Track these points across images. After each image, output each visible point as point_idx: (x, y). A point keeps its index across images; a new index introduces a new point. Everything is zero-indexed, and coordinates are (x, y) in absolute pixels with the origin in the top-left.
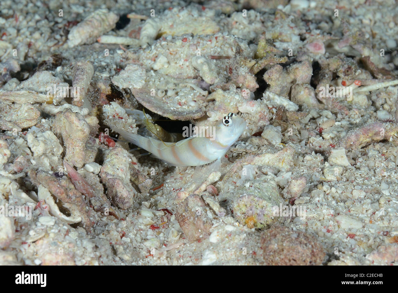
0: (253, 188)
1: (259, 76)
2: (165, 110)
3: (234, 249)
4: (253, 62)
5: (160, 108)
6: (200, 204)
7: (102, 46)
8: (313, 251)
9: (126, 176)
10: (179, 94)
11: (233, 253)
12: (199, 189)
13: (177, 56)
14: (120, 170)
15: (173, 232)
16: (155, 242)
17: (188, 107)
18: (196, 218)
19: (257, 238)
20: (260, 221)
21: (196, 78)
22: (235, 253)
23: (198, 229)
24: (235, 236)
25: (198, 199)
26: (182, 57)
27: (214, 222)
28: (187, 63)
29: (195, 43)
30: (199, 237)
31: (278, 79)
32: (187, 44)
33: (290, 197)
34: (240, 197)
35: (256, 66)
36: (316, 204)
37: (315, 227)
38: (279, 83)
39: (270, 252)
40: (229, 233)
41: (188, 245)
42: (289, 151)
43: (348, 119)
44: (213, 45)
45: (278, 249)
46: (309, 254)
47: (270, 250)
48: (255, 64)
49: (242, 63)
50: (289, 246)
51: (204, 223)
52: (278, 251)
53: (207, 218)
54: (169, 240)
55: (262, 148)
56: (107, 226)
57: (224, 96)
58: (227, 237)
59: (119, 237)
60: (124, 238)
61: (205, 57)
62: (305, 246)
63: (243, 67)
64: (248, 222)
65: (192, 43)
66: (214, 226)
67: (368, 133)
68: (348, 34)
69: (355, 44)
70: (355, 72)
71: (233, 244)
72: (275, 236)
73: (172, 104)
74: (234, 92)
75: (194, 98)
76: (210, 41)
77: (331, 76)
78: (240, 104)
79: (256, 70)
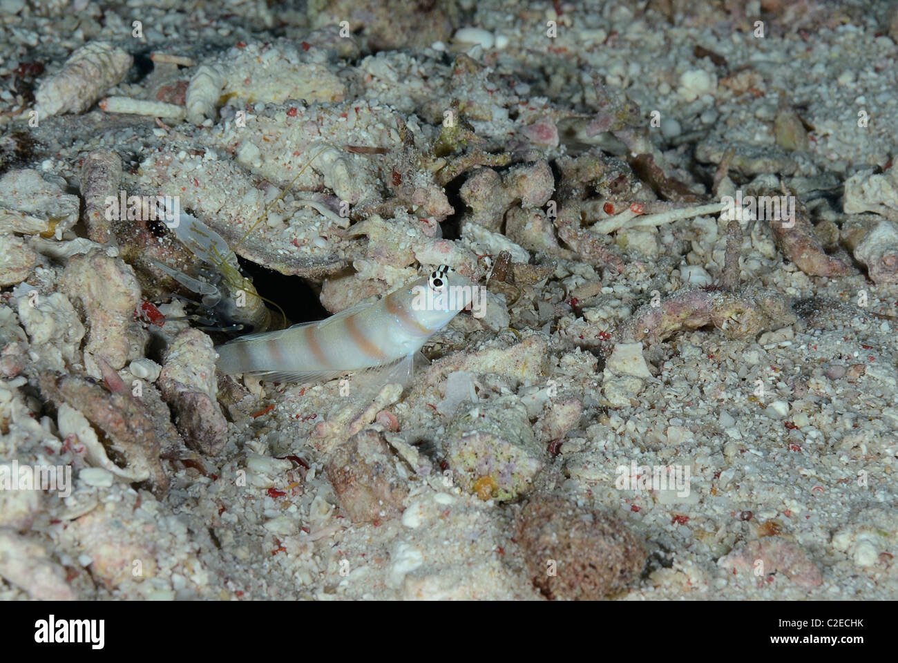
0: (486, 421)
1: (452, 190)
2: (267, 254)
3: (458, 541)
4: (441, 162)
5: (260, 251)
6: (380, 448)
7: (108, 117)
8: (627, 550)
9: (211, 387)
10: (290, 222)
11: (457, 548)
12: (362, 417)
13: (279, 144)
14: (198, 376)
15: (319, 504)
16: (286, 523)
17: (312, 250)
18: (375, 478)
19: (502, 519)
20: (504, 486)
21: (319, 189)
22: (461, 549)
23: (377, 499)
24: (458, 514)
25: (377, 439)
26: (287, 147)
27: (411, 485)
28: (299, 160)
29: (315, 119)
30: (377, 515)
31: (488, 197)
32: (296, 121)
33: (547, 438)
34: (465, 438)
35: (446, 170)
36: (604, 454)
37: (607, 501)
38: (490, 205)
39: (544, 549)
40: (444, 508)
41: (353, 531)
42: (534, 346)
43: (624, 281)
44: (350, 125)
45: (560, 543)
46: (620, 554)
47: (544, 546)
48: (444, 167)
49: (419, 163)
50: (582, 538)
51: (392, 487)
52: (560, 547)
53: (398, 478)
54: (311, 518)
55: (475, 337)
56: (191, 488)
57: (386, 229)
58: (441, 517)
59: (216, 513)
60: (225, 514)
61: (337, 148)
62: (612, 540)
63: (422, 173)
64: (479, 488)
65: (306, 119)
66: (412, 494)
67: (680, 312)
68: (607, 107)
69: (621, 129)
70: (632, 186)
71: (454, 530)
72: (549, 517)
73: (279, 243)
74: (404, 220)
75: (323, 231)
76: (345, 116)
77: (583, 191)
78: (420, 247)
79: (446, 179)
